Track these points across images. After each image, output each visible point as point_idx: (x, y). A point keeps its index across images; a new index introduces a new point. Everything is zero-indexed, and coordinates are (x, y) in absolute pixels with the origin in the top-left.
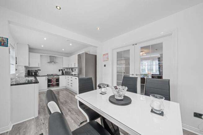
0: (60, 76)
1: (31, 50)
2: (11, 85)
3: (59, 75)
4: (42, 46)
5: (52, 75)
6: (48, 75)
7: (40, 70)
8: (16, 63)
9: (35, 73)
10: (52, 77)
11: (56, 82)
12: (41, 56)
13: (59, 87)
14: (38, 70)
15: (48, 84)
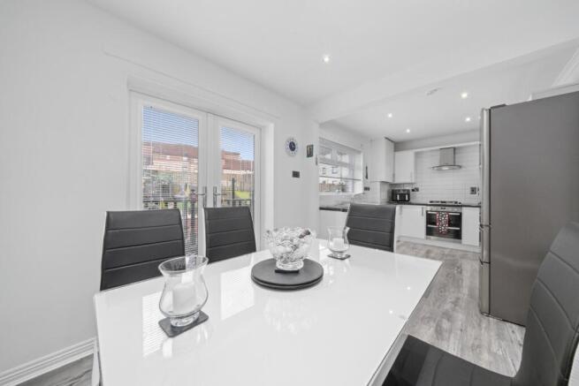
0: (464, 209)
1: (398, 146)
2: (321, 209)
3: (462, 206)
4: (408, 131)
5: (443, 204)
6: (432, 204)
7: (417, 190)
8: (367, 177)
9: (403, 196)
10: (439, 209)
11: (449, 226)
12: (417, 154)
13: (460, 243)
14: (413, 190)
15: (427, 228)
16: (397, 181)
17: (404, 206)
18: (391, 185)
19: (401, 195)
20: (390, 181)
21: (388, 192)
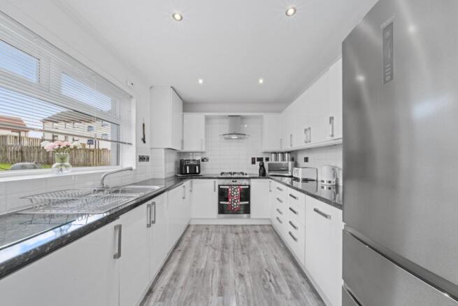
3: (250, 178)
7: (207, 159)
8: (144, 141)
9: (193, 167)
10: (230, 182)
11: (241, 201)
12: (207, 119)
13: (249, 217)
14: (203, 160)
15: (219, 205)
16: (186, 149)
17: (194, 180)
18: (180, 153)
19: (191, 166)
20: (179, 148)
21: (176, 162)
